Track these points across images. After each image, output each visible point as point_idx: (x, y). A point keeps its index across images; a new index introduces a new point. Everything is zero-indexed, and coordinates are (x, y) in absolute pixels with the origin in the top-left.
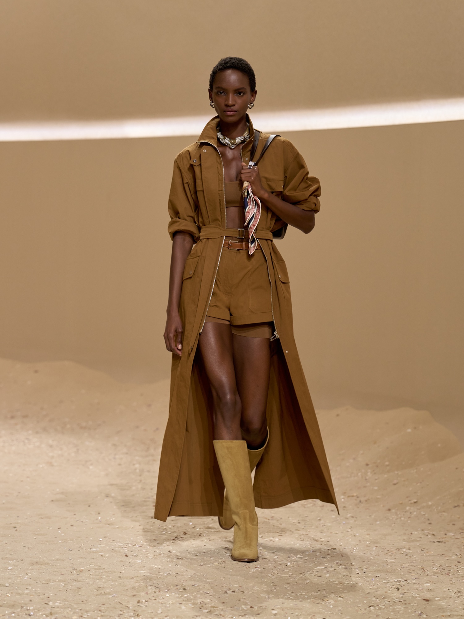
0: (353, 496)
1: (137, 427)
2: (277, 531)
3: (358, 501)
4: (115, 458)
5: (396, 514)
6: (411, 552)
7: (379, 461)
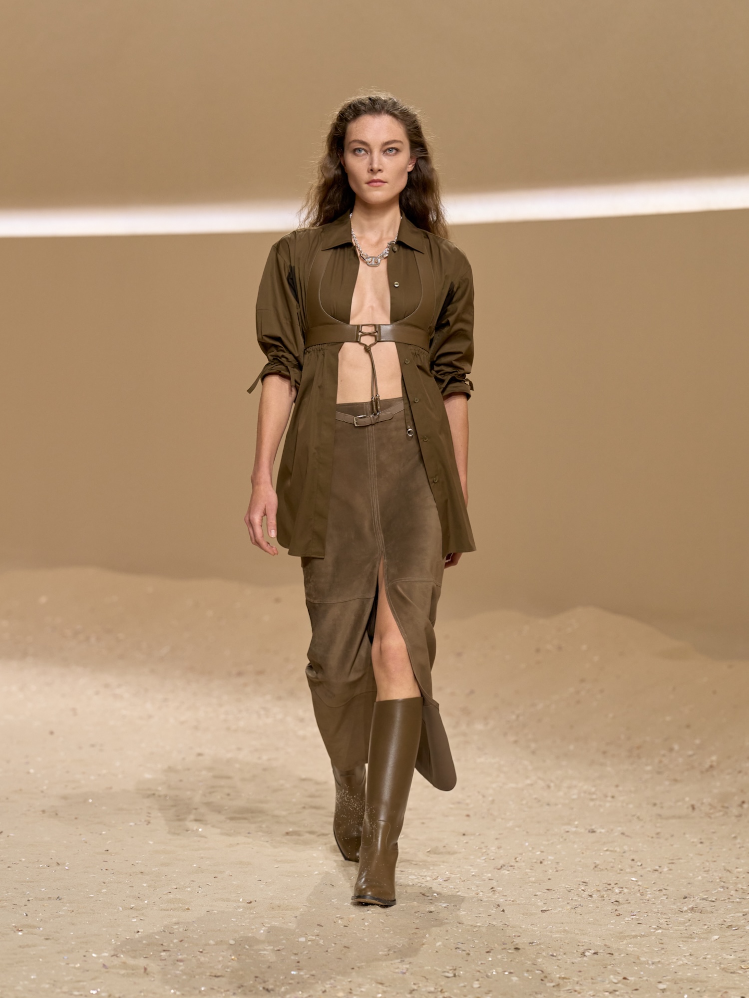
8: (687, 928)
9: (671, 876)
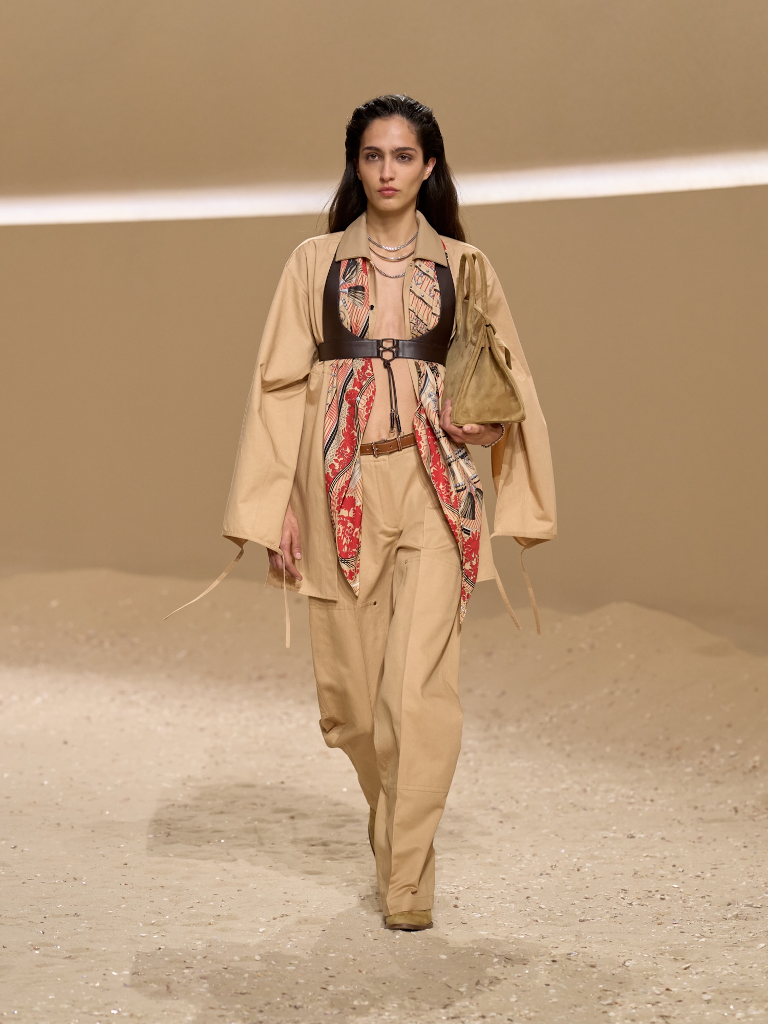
1: (471, 690)
8: (732, 936)
9: (714, 882)
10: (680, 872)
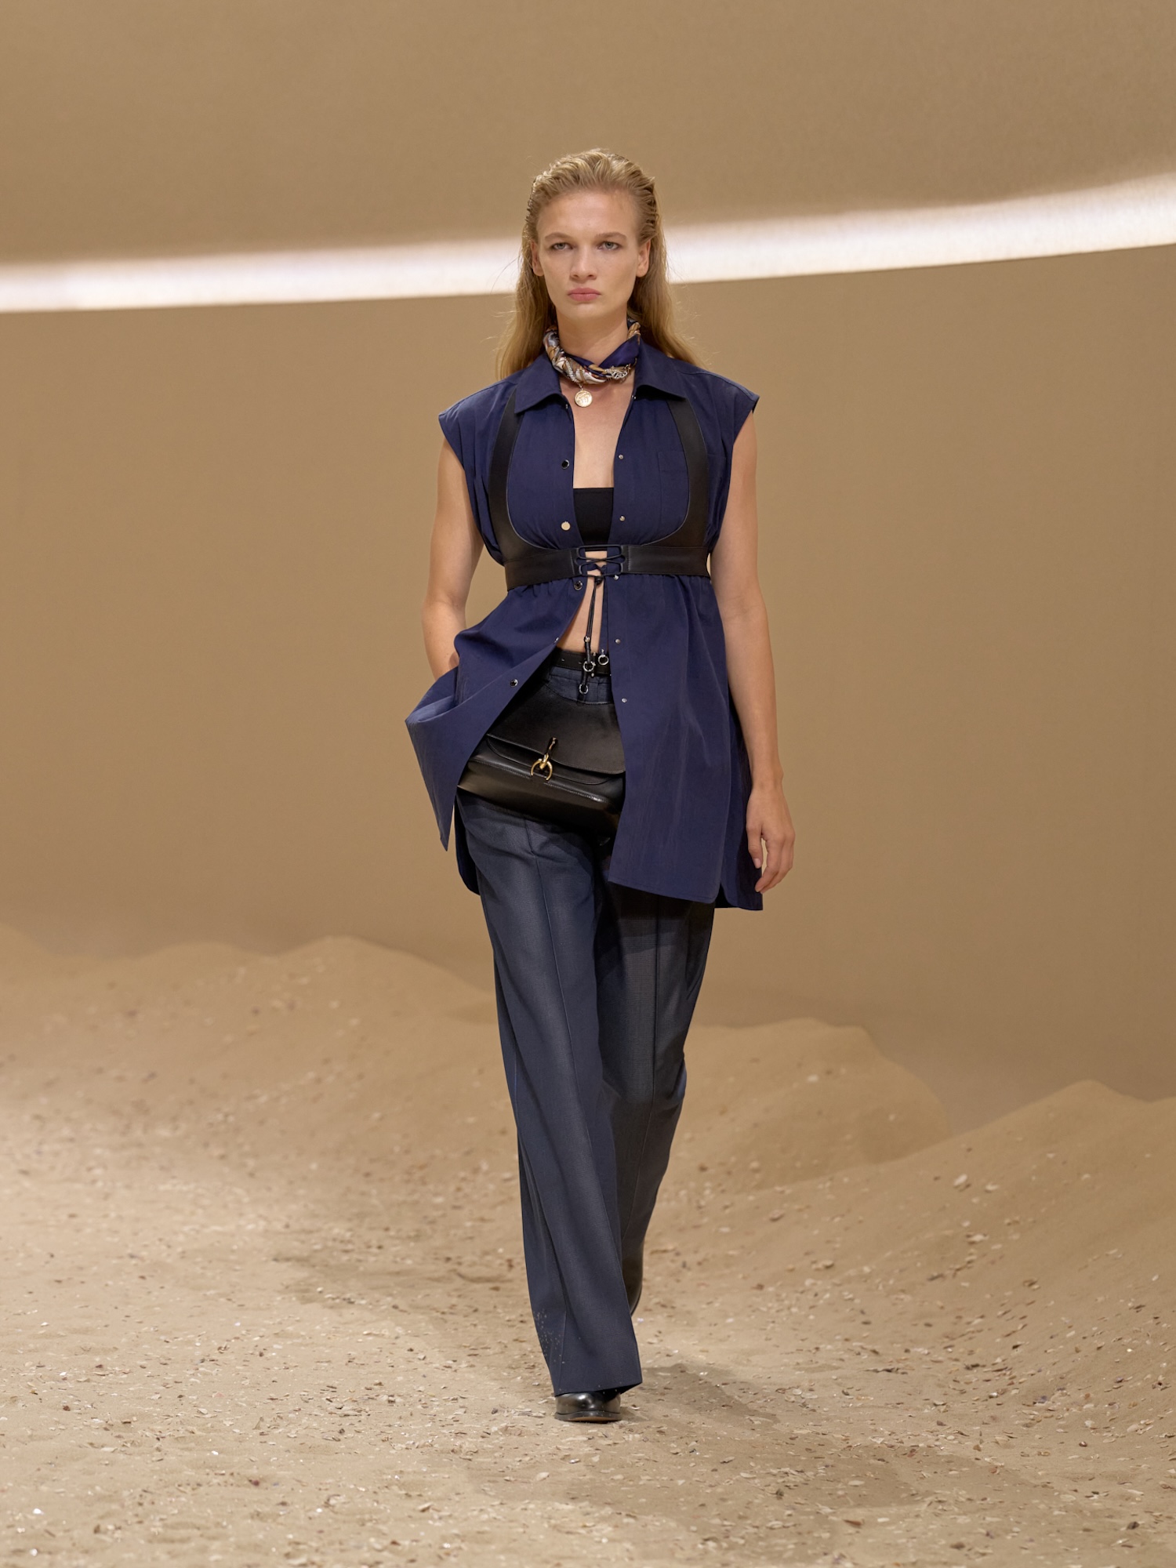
0: (665, 1251)
1: (100, 1071)
2: (464, 1344)
3: (679, 1264)
4: (39, 1153)
5: (778, 1297)
6: (816, 1397)
7: (733, 1159)
10: (420, 1359)
